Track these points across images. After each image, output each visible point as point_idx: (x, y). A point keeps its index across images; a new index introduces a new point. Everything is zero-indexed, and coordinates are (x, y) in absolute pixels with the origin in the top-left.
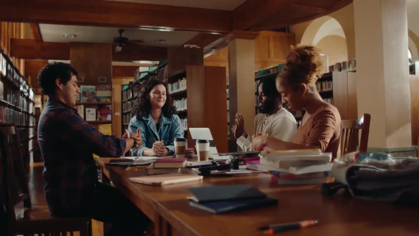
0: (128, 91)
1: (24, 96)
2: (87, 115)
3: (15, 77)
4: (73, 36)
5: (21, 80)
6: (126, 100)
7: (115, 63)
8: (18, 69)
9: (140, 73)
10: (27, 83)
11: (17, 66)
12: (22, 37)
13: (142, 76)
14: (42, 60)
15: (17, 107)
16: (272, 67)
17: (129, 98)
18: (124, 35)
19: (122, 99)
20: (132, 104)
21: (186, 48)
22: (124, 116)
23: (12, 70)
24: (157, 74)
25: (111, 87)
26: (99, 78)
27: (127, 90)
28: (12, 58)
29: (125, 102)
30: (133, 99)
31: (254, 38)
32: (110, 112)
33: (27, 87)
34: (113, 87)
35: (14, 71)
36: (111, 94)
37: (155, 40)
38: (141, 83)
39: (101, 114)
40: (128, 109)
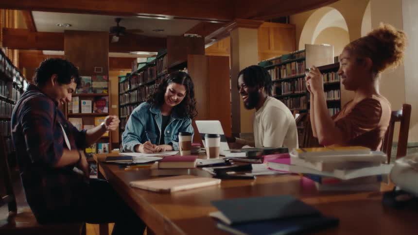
0: (126, 83)
1: (18, 87)
2: (82, 108)
3: (7, 69)
4: (68, 25)
5: (14, 71)
6: (123, 92)
7: (111, 54)
8: (11, 60)
9: (138, 64)
10: (21, 75)
11: (10, 58)
12: (16, 27)
13: (140, 67)
14: (36, 51)
15: (9, 99)
16: (274, 58)
17: (126, 90)
18: (121, 24)
19: (119, 91)
20: (130, 96)
21: (186, 37)
22: (121, 109)
23: (3, 60)
24: (156, 64)
25: (108, 78)
26: (95, 68)
27: (124, 82)
28: (5, 49)
29: (122, 94)
30: (131, 91)
31: (257, 28)
32: (107, 104)
33: (21, 79)
34: (110, 79)
35: (6, 62)
36: (108, 85)
37: (154, 31)
38: (139, 74)
39: (97, 106)
40: (125, 101)
